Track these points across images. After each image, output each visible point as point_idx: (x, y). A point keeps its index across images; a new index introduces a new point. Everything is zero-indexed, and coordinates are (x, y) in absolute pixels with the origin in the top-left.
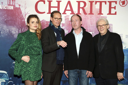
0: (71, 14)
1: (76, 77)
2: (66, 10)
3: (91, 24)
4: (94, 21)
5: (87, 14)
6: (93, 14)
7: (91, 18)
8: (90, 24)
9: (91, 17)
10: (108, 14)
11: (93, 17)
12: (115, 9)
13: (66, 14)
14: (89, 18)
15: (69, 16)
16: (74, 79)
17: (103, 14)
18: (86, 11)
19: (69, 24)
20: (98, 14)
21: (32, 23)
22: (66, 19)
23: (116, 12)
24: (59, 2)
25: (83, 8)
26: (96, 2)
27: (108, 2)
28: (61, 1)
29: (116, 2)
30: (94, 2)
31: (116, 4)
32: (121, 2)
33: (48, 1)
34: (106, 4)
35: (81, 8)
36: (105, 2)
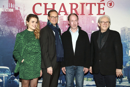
0: (64, 15)
1: (72, 73)
2: (60, 11)
5: (79, 15)
6: (85, 15)
7: (82, 18)
10: (97, 15)
11: (84, 17)
12: (104, 10)
13: (60, 15)
15: (63, 17)
16: (70, 75)
17: (93, 15)
18: (78, 12)
19: (63, 24)
20: (89, 15)
22: (60, 20)
23: (104, 13)
24: (54, 4)
25: (75, 9)
26: (87, 4)
27: (97, 3)
28: (56, 4)
29: (104, 4)
30: (85, 3)
31: (104, 5)
32: (109, 4)
33: (44, 4)
34: (95, 5)
35: (74, 9)
36: (95, 4)
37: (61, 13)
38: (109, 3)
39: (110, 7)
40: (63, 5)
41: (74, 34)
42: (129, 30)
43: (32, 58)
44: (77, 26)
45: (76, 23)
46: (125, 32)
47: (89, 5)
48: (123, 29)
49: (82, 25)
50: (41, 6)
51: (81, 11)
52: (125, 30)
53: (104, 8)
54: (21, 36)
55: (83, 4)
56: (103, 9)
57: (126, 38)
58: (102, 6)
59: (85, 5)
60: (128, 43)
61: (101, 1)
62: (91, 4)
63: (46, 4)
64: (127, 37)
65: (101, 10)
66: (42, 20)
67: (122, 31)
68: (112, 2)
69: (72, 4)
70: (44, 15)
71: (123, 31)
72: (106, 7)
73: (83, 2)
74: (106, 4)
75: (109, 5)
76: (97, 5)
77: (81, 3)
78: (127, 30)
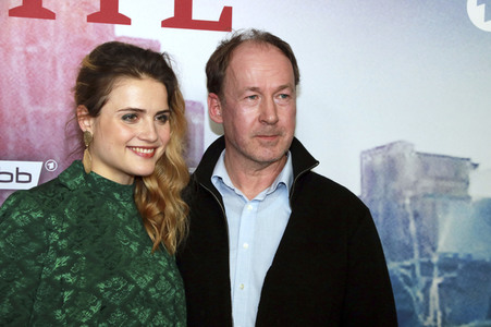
3: (37, 95)
4: (60, 74)
6: (51, 16)
7: (30, 49)
8: (25, 99)
9: (31, 41)
10: (166, 24)
11: (47, 37)
14: (18, 49)
17: (126, 21)
20: (92, 18)
21: (124, 118)
41: (251, 207)
42: (426, 168)
44: (289, 136)
46: (394, 186)
48: (379, 160)
49: (30, 109)
52: (392, 169)
54: (53, 219)
57: (402, 236)
60: (423, 280)
64: (412, 227)
67: (370, 175)
71: (381, 181)
78: (409, 171)
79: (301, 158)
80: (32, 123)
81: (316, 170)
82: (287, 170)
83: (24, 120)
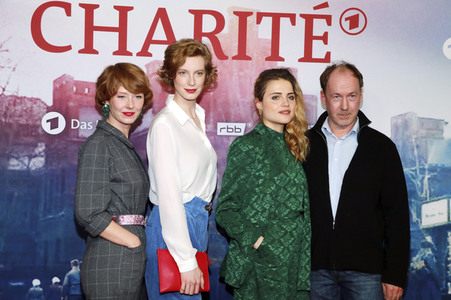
2: (149, 41)
3: (243, 95)
5: (226, 58)
6: (250, 59)
7: (241, 74)
8: (239, 96)
9: (241, 70)
10: (300, 60)
11: (247, 68)
12: (326, 43)
13: (150, 55)
14: (236, 74)
17: (283, 60)
18: (223, 49)
20: (267, 59)
21: (274, 98)
23: (328, 54)
24: (124, 11)
25: (212, 36)
26: (260, 16)
27: (302, 16)
28: (132, 8)
29: (328, 19)
30: (251, 14)
31: (329, 23)
32: (346, 19)
33: (81, 5)
34: (293, 23)
35: (206, 35)
36: (292, 17)
37: (152, 48)
38: (347, 15)
39: (353, 31)
40: (162, 14)
41: (339, 142)
42: (422, 125)
43: (288, 235)
44: (355, 114)
45: (352, 105)
46: (407, 133)
47: (267, 22)
48: (400, 121)
49: (240, 100)
50: (69, 13)
51: (236, 44)
52: (406, 125)
53: (326, 34)
55: (243, 16)
56: (325, 38)
57: (411, 156)
58: (319, 28)
59: (251, 20)
60: (420, 176)
61: (315, 8)
62: (276, 18)
63: (90, 9)
64: (416, 152)
65: (317, 45)
66: (72, 75)
67: (395, 128)
68: (360, 14)
69: (198, 15)
70: (80, 52)
71: (401, 130)
72: (334, 32)
73: (244, 7)
74: (335, 21)
75: (346, 25)
76: (301, 22)
77: (235, 13)
78: (414, 126)
79: (363, 120)
80: (241, 106)
81: (370, 126)
82: (357, 125)
83: (238, 105)
